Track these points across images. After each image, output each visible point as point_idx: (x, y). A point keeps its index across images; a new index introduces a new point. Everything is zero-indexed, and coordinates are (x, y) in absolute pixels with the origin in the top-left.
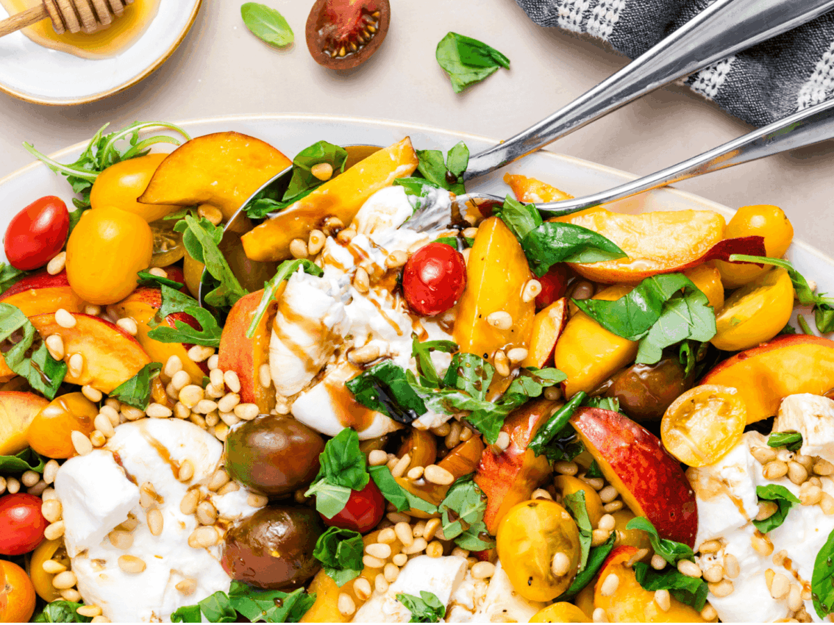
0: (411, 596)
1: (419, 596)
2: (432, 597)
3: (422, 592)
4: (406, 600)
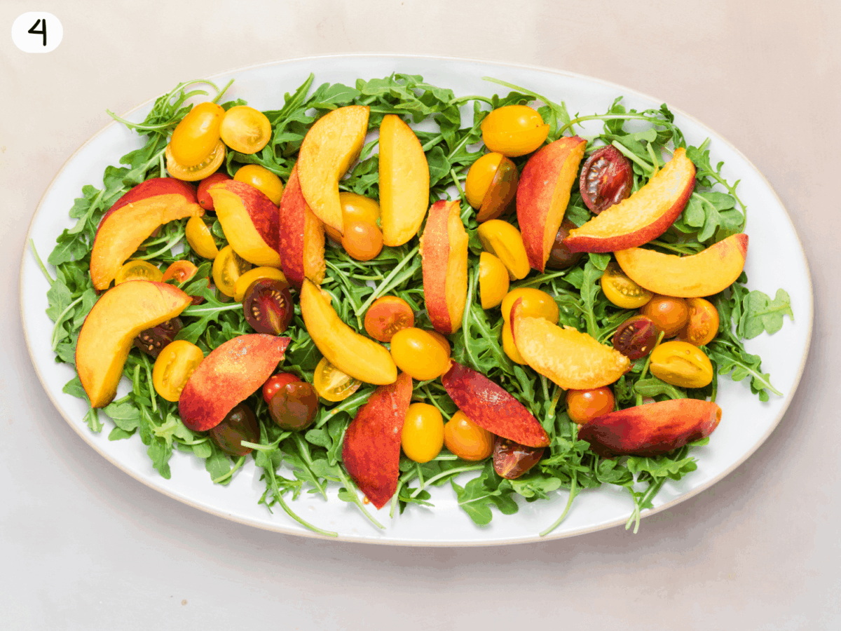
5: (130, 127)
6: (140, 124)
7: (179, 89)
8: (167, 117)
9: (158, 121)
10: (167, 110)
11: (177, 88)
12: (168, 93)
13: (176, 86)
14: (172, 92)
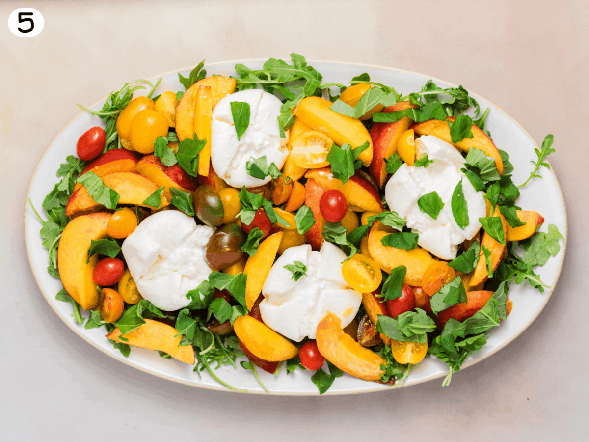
0: (290, 265)
1: (294, 264)
2: (301, 263)
3: (295, 262)
4: (288, 267)
5: (93, 114)
6: (100, 112)
7: (125, 88)
8: (118, 107)
9: (112, 110)
10: (119, 102)
11: (124, 87)
12: (119, 91)
13: (123, 86)
14: (121, 90)
